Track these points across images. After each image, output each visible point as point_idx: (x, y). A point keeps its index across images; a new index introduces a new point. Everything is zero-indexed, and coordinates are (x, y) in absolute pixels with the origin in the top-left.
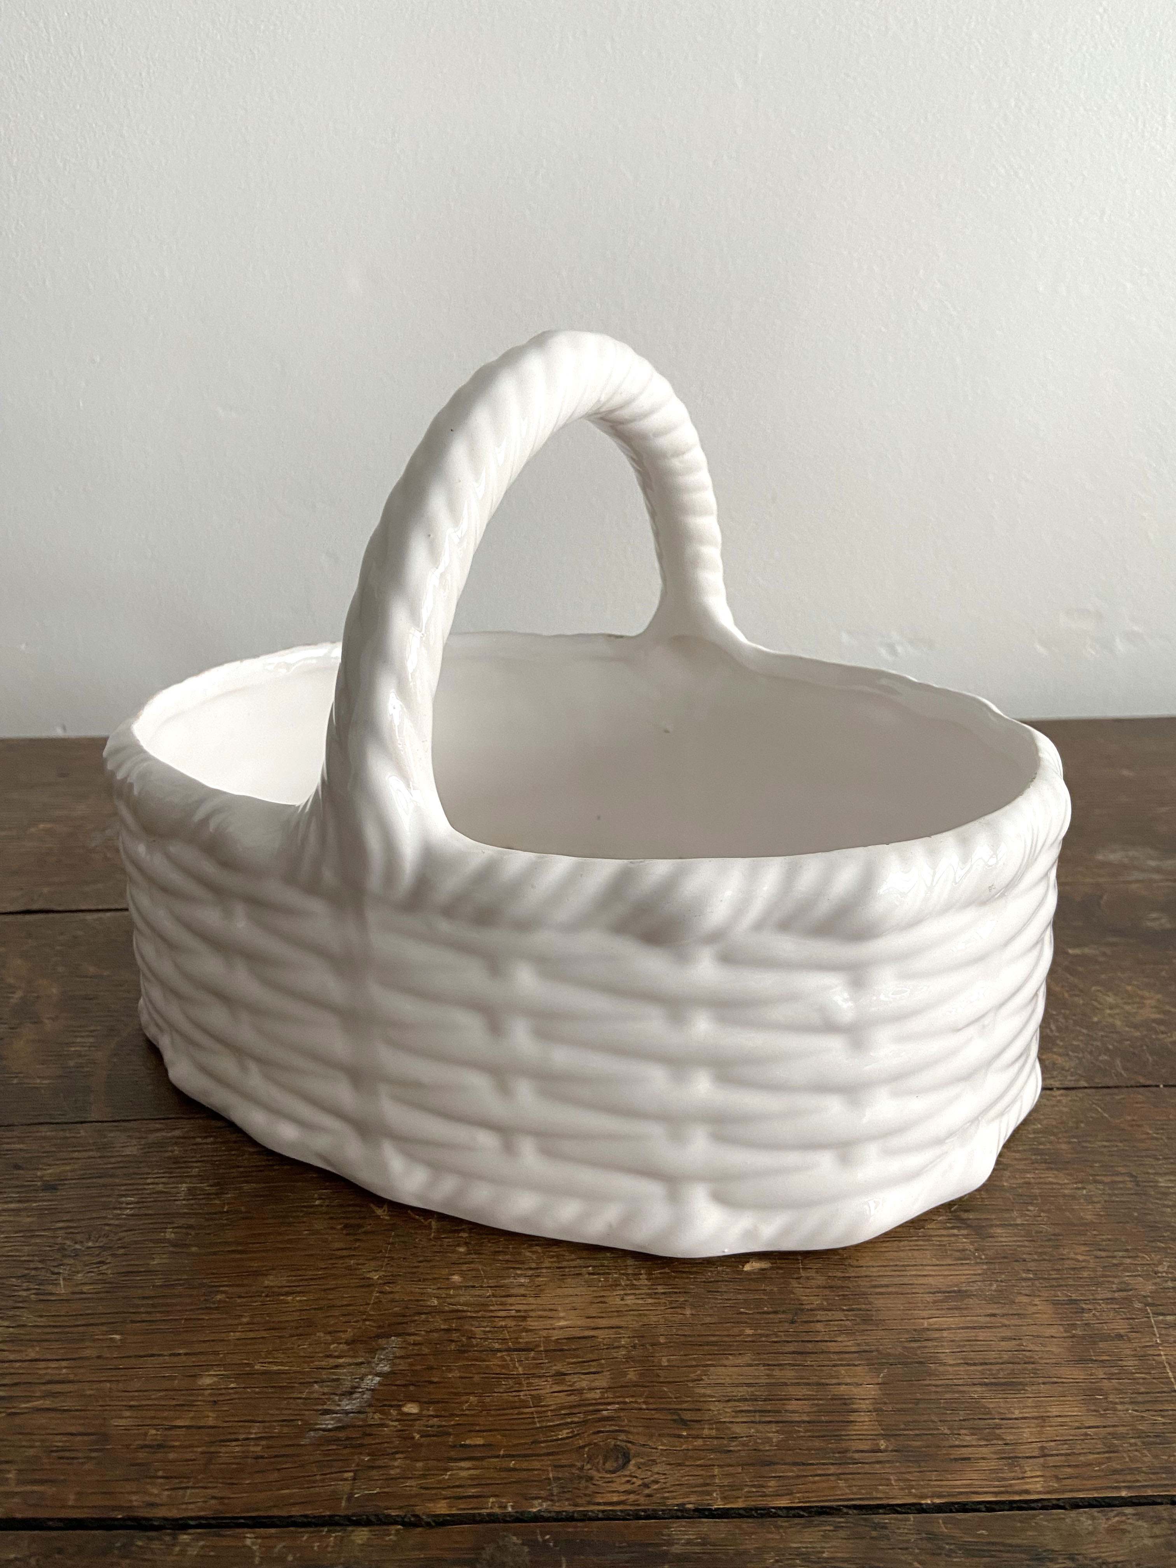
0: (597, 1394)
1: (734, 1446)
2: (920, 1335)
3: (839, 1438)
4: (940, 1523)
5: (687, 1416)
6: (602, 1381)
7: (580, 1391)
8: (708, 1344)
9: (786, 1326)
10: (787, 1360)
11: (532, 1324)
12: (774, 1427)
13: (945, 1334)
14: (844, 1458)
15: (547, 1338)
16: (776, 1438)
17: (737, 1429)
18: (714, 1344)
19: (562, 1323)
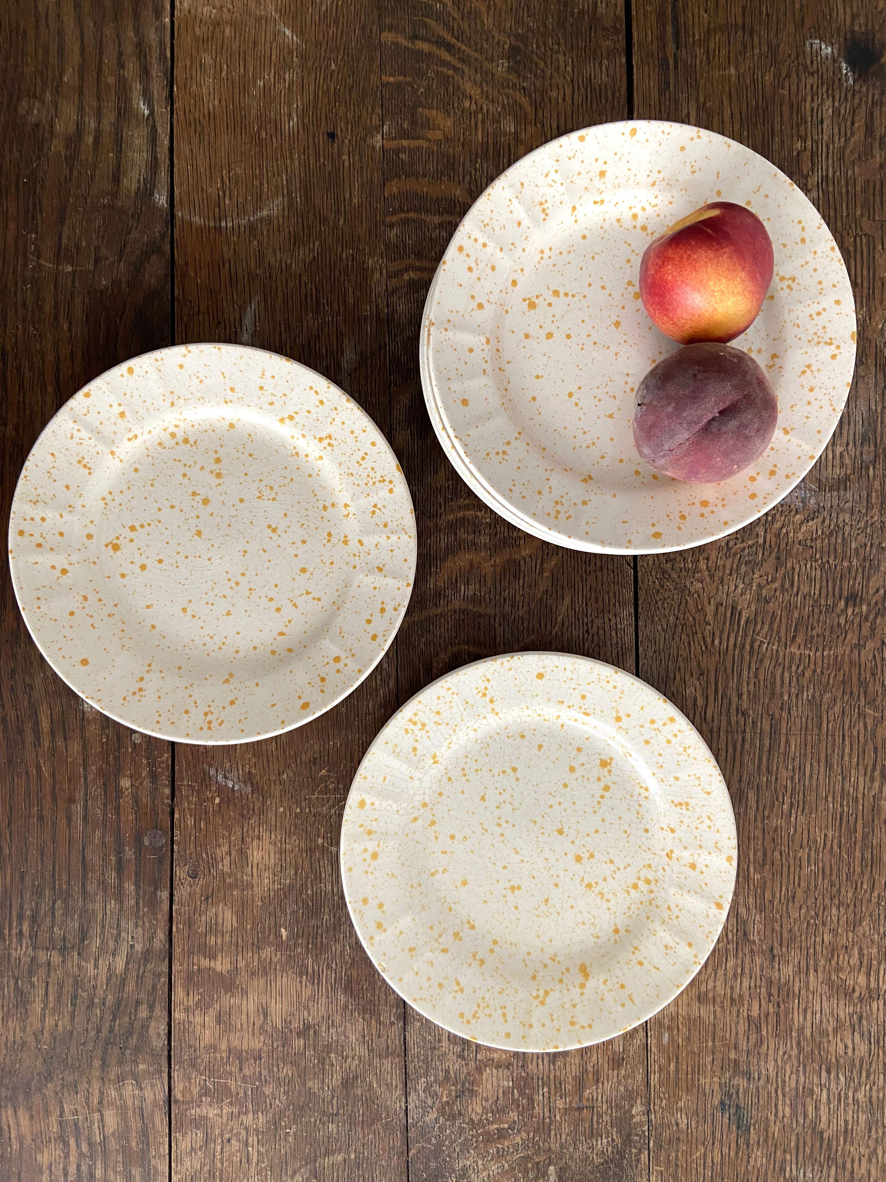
0: (221, 867)
1: (197, 915)
2: (245, 993)
3: (198, 952)
4: (164, 979)
5: (210, 900)
6: (226, 869)
7: (222, 861)
8: (243, 909)
9: (251, 942)
10: (234, 939)
11: (255, 842)
12: (204, 930)
13: (245, 1002)
14: (190, 953)
15: (248, 848)
16: (200, 931)
17: (203, 918)
18: (243, 912)
19: (255, 854)
